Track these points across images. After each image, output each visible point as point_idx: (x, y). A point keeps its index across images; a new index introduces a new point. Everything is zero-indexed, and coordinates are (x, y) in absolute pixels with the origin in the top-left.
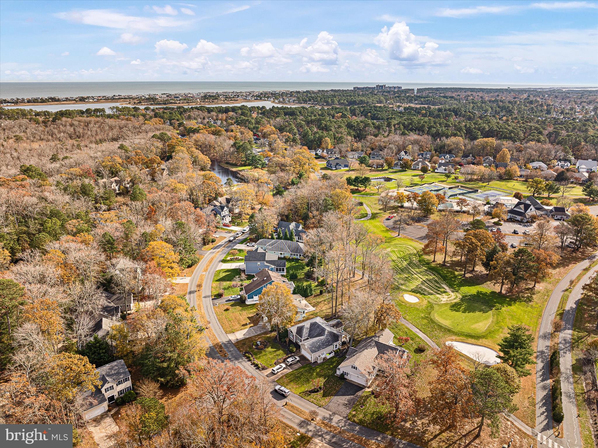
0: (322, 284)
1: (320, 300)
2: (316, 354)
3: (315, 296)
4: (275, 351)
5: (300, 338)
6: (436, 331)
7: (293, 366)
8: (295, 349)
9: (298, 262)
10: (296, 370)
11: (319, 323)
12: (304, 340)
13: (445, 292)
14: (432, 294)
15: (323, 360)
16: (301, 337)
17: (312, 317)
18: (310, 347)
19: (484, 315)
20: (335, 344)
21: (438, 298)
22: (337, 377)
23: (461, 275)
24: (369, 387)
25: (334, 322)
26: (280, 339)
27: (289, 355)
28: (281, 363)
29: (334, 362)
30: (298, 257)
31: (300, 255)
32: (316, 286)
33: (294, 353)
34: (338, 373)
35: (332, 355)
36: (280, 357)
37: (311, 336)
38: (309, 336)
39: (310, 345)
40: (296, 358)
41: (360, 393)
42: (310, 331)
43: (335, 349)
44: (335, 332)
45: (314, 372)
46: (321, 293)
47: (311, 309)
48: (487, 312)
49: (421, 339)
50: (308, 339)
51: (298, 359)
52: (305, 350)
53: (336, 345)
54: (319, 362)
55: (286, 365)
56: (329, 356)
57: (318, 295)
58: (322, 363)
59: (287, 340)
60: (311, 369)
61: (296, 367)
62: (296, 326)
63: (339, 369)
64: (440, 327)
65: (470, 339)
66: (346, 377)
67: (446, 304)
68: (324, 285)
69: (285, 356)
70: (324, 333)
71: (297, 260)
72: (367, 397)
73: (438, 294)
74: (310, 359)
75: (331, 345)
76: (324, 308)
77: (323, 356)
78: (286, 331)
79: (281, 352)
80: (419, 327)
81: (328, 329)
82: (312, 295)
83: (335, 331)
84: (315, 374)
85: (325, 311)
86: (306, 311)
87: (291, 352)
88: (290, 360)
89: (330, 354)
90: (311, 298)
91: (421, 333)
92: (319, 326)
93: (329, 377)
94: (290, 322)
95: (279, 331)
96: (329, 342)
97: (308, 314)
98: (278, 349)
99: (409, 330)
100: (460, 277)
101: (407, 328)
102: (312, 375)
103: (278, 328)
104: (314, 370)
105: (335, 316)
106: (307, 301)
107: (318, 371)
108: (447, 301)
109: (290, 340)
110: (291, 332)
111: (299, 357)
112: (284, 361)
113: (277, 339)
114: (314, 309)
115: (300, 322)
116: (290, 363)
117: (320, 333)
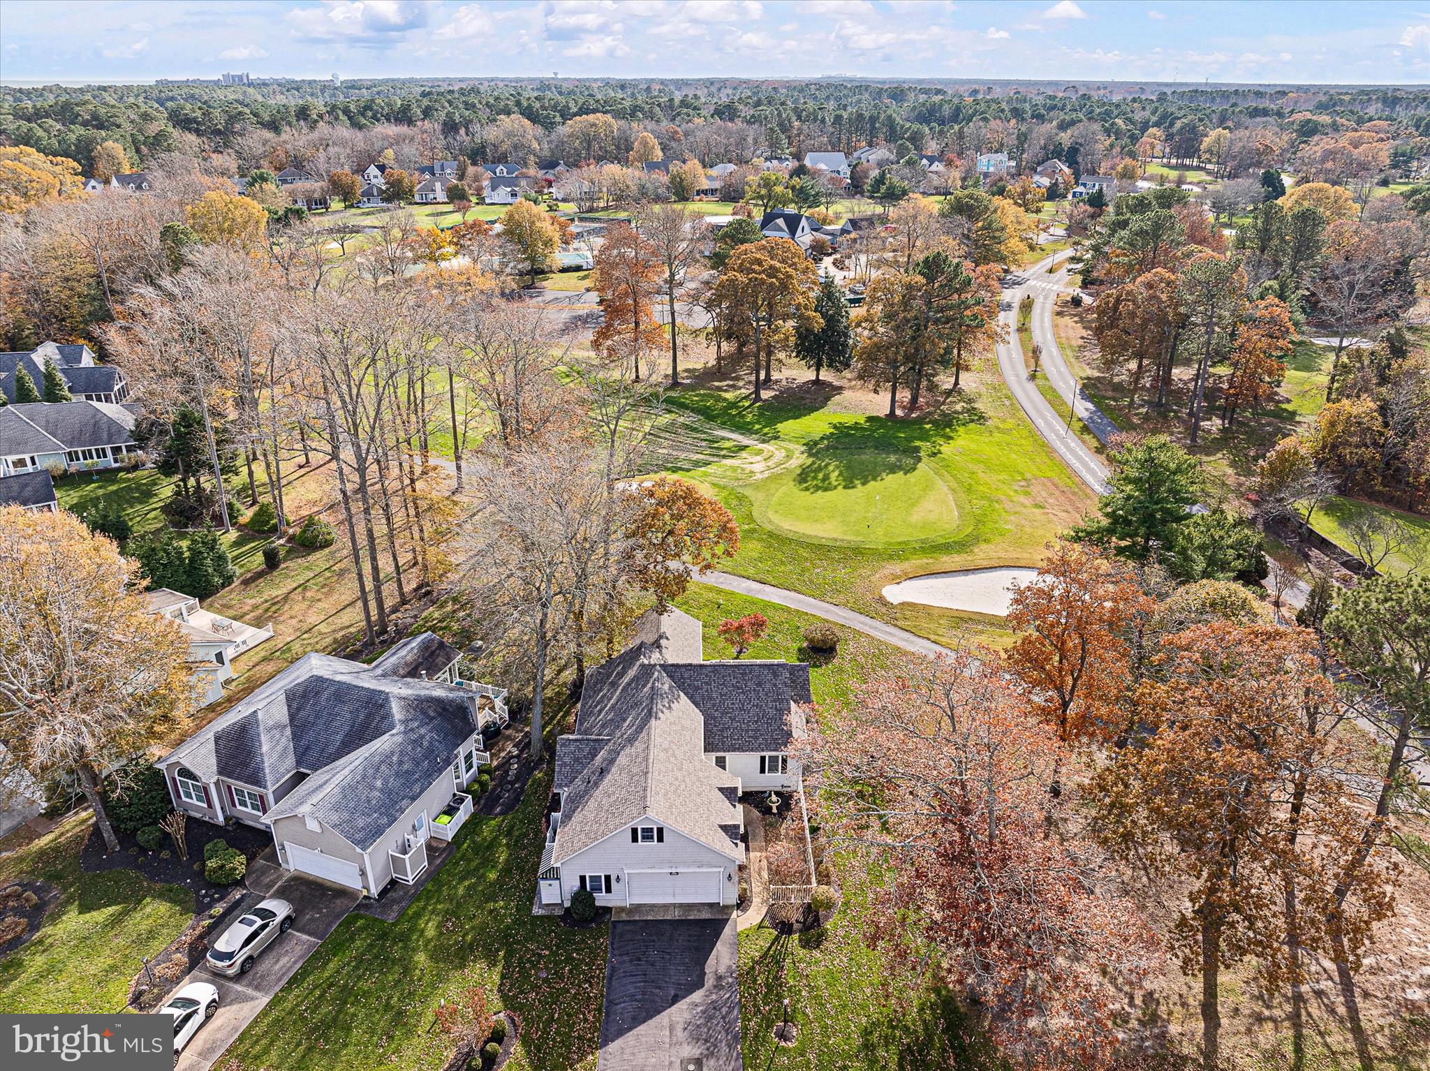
0: (264, 526)
1: (279, 592)
2: (387, 844)
3: (246, 583)
4: (116, 921)
5: (247, 788)
6: (815, 567)
7: (263, 967)
8: (239, 863)
9: (114, 482)
10: (294, 981)
11: (338, 678)
12: (280, 795)
13: (743, 448)
14: (707, 464)
15: (431, 858)
16: (256, 779)
17: (270, 668)
18: (335, 818)
19: (912, 477)
20: (462, 751)
21: (734, 469)
22: (549, 918)
23: (746, 398)
24: (743, 902)
25: (408, 651)
26: (126, 838)
27: (218, 909)
28: (176, 980)
29: (492, 845)
30: (110, 461)
31: (116, 450)
32: (238, 544)
33: (240, 883)
34: (551, 894)
35: (466, 810)
36: (158, 945)
37: (314, 754)
38: (299, 763)
39: (336, 808)
40: (267, 915)
41: (722, 958)
42: (296, 737)
43: (466, 777)
44: (439, 693)
45: (410, 950)
46: (272, 560)
47: (249, 635)
48: (914, 469)
49: (787, 610)
50: (299, 778)
51: (281, 909)
52: (309, 842)
53: (468, 757)
54: (410, 878)
55: (217, 977)
56: (448, 828)
57: (259, 575)
58: (433, 877)
59: (175, 827)
60: (384, 936)
61: (286, 961)
62: (209, 734)
63: (554, 874)
64: (821, 550)
65: (945, 558)
66: (602, 899)
67: (774, 478)
68: (274, 529)
69: (190, 927)
70: (388, 715)
71: (107, 475)
72: (773, 960)
73: (724, 457)
74: (354, 883)
75: (448, 762)
76: (312, 619)
77: (420, 840)
78: (153, 779)
79: (155, 910)
80: (751, 571)
81: (399, 691)
82: (228, 580)
83: (435, 688)
84: (421, 958)
85: (323, 628)
86: (229, 653)
87: (223, 884)
88: (232, 939)
89: (450, 811)
90: (231, 595)
91: (768, 588)
92: (342, 692)
93: (506, 939)
94: (165, 718)
95: (104, 797)
96: (430, 753)
97: (243, 664)
98: (133, 899)
99: (719, 591)
100: (747, 404)
101: (711, 589)
102: (407, 971)
103: (94, 778)
104: (404, 938)
105: (384, 631)
106: (219, 612)
107: (431, 932)
108: (769, 468)
109: (190, 820)
110: (185, 773)
111: (282, 894)
112: (197, 954)
113: (104, 846)
114: (263, 634)
115: (215, 709)
116: (239, 958)
117: (365, 726)
